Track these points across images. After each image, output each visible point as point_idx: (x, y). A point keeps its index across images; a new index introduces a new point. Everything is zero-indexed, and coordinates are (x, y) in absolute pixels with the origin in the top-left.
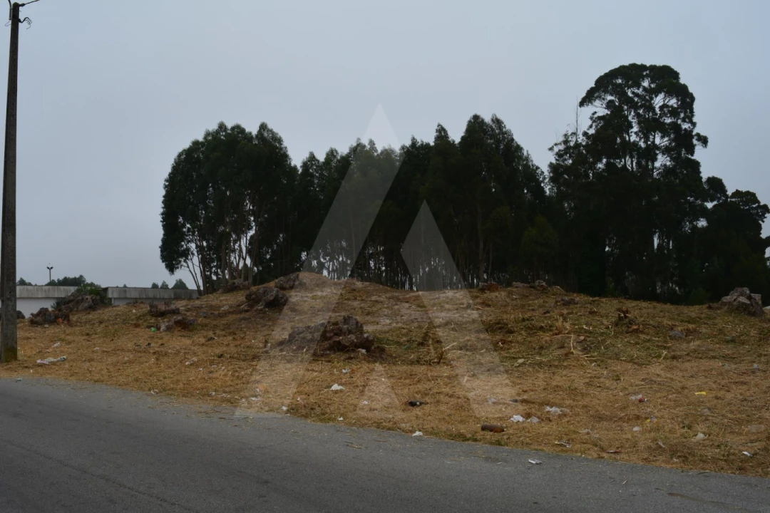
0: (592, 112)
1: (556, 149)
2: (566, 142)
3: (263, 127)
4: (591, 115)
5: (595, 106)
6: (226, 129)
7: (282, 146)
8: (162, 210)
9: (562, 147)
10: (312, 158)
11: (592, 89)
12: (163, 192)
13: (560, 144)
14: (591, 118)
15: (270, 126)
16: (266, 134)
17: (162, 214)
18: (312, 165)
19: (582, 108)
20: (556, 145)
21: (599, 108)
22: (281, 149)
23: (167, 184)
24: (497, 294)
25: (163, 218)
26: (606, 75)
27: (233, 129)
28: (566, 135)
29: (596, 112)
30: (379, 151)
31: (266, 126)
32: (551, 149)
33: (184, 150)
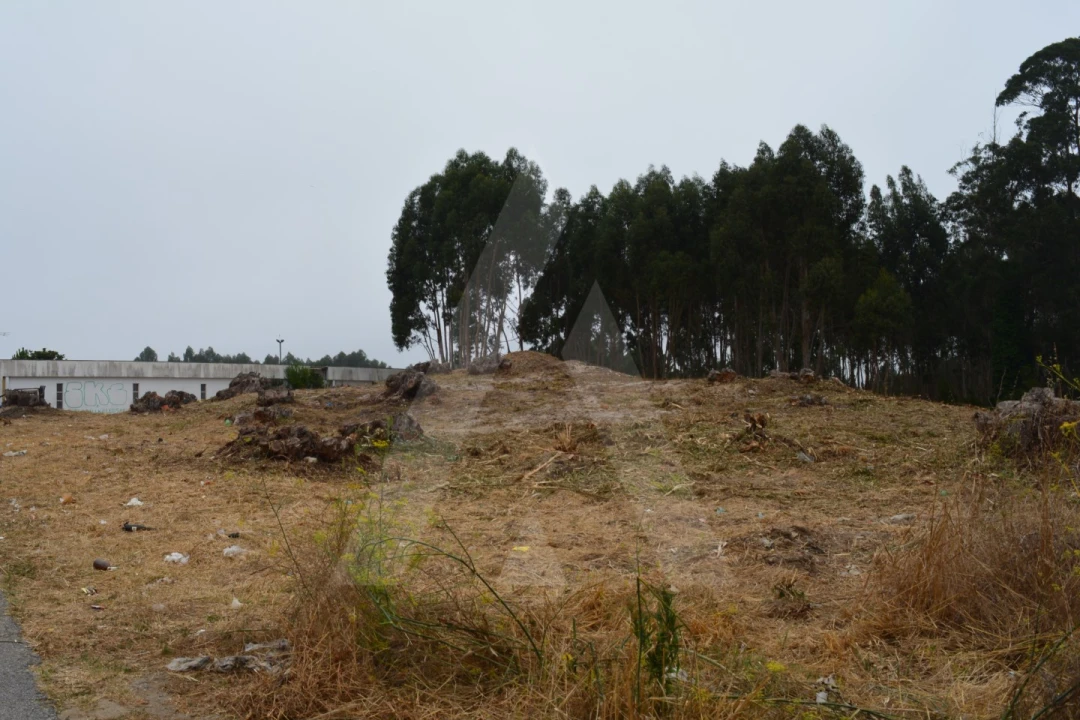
0: (1021, 112)
1: (961, 172)
2: (975, 160)
3: (512, 154)
4: (1017, 117)
5: (1023, 104)
6: (467, 159)
7: (541, 179)
8: (387, 268)
9: (971, 167)
10: (595, 193)
11: (1015, 77)
12: (390, 244)
13: (966, 163)
14: (1018, 123)
15: (521, 153)
16: (515, 164)
17: (388, 272)
18: (595, 203)
19: (1001, 107)
20: (959, 164)
21: (1030, 106)
22: (539, 182)
23: (396, 233)
24: (726, 387)
25: (388, 278)
26: (1038, 55)
27: (475, 157)
28: (976, 149)
29: (1025, 113)
30: (677, 182)
31: (516, 153)
32: (952, 171)
33: (417, 189)
